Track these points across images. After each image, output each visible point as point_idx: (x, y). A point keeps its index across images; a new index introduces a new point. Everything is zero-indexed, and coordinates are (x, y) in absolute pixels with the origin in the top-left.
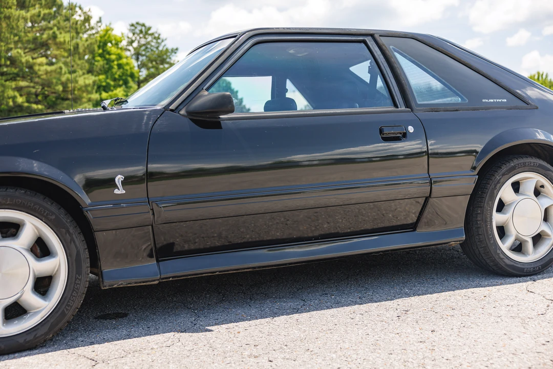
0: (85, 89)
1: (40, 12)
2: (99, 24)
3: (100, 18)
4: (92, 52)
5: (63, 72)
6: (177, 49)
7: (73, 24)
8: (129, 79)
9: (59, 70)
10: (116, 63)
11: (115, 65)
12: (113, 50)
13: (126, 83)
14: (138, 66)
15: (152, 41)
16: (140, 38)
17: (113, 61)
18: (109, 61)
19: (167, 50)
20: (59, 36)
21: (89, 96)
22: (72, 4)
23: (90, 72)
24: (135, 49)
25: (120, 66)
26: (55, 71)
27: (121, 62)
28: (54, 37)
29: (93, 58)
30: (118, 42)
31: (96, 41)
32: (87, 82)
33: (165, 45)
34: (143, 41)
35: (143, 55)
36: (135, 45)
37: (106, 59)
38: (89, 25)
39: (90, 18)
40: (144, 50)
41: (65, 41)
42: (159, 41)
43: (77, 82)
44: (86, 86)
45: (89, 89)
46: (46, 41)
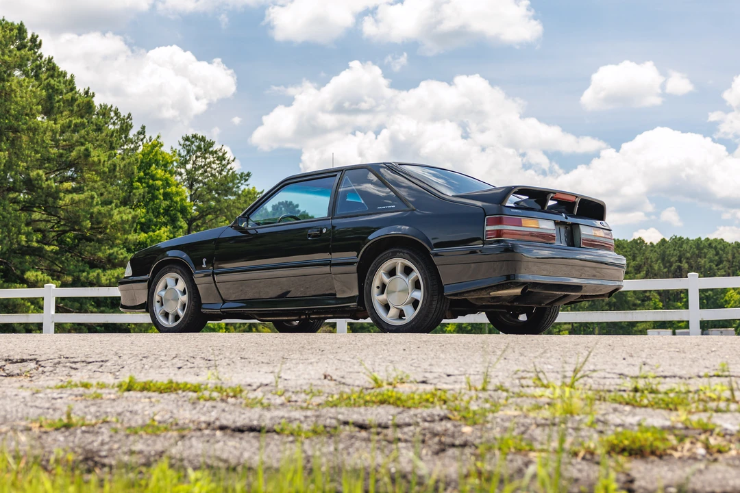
0: (122, 226)
1: (71, 121)
2: (142, 136)
3: (143, 128)
4: (130, 175)
5: (95, 202)
6: (248, 175)
7: (107, 135)
8: (179, 215)
9: (89, 200)
10: (162, 191)
11: (160, 194)
12: (160, 173)
13: (173, 221)
14: (191, 195)
15: (214, 163)
16: (196, 157)
17: (158, 190)
18: (152, 188)
19: (234, 175)
20: (92, 154)
21: (126, 236)
22: (106, 106)
23: (125, 202)
24: (188, 173)
25: (167, 196)
26: (84, 201)
27: (169, 190)
28: (87, 154)
29: (132, 182)
30: (168, 163)
31: (137, 160)
32: (125, 217)
33: (231, 169)
34: (200, 162)
35: (199, 182)
36: (189, 166)
37: (149, 186)
38: (126, 137)
39: (129, 128)
40: (202, 174)
41: (99, 160)
42: (224, 162)
43: (111, 216)
44: (123, 222)
45: (127, 227)
46: (75, 160)
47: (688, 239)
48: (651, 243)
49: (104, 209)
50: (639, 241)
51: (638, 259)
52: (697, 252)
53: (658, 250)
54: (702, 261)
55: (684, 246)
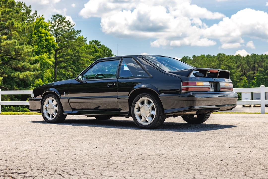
0: (28, 54)
1: (5, 10)
2: (35, 15)
3: (36, 11)
4: (31, 32)
5: (16, 44)
6: (80, 31)
7: (21, 15)
8: (52, 48)
9: (14, 43)
10: (44, 38)
11: (44, 39)
12: (43, 31)
13: (49, 50)
14: (56, 40)
15: (66, 26)
16: (59, 24)
17: (43, 38)
18: (40, 37)
19: (74, 31)
20: (15, 24)
21: (30, 58)
22: (20, 2)
23: (29, 43)
24: (55, 30)
25: (46, 40)
26: (12, 44)
27: (47, 38)
28: (13, 24)
29: (31, 35)
30: (46, 26)
31: (33, 25)
32: (29, 50)
33: (73, 29)
34: (60, 26)
35: (60, 34)
36: (55, 28)
37: (39, 36)
38: (29, 15)
39: (30, 11)
40: (61, 31)
41: (18, 26)
42: (70, 26)
43: (23, 50)
44: (28, 52)
45: (30, 54)
46: (8, 26)
47: (258, 55)
48: (243, 57)
49: (20, 47)
50: (238, 56)
51: (238, 63)
52: (261, 60)
53: (246, 60)
54: (263, 64)
55: (256, 58)
